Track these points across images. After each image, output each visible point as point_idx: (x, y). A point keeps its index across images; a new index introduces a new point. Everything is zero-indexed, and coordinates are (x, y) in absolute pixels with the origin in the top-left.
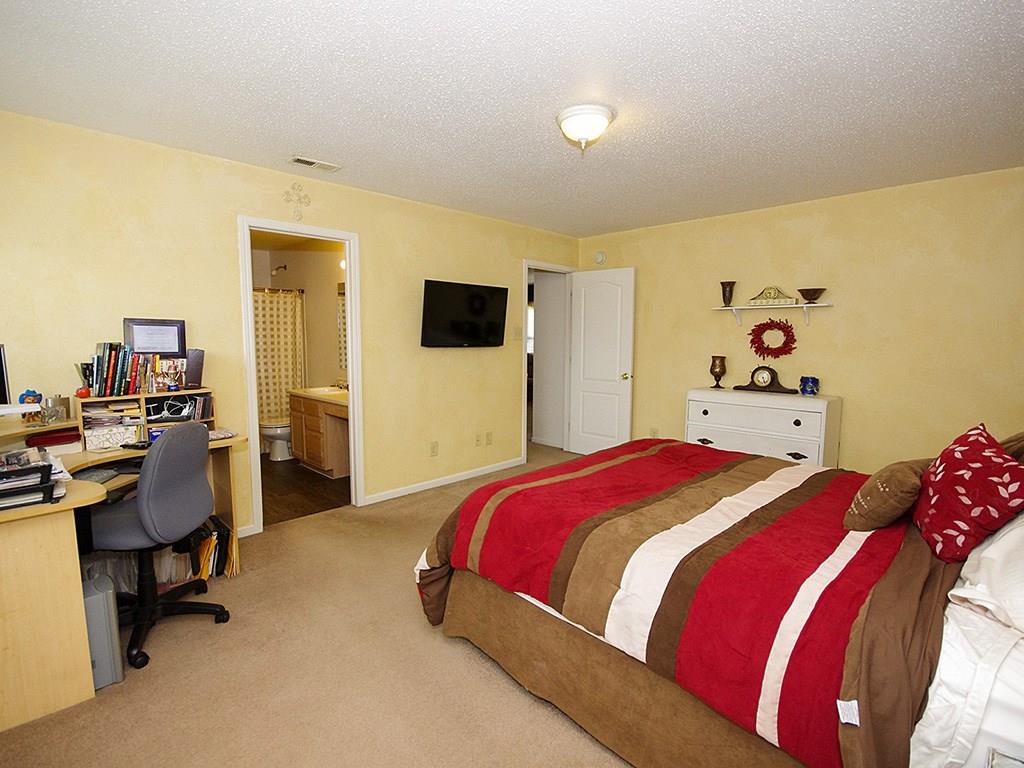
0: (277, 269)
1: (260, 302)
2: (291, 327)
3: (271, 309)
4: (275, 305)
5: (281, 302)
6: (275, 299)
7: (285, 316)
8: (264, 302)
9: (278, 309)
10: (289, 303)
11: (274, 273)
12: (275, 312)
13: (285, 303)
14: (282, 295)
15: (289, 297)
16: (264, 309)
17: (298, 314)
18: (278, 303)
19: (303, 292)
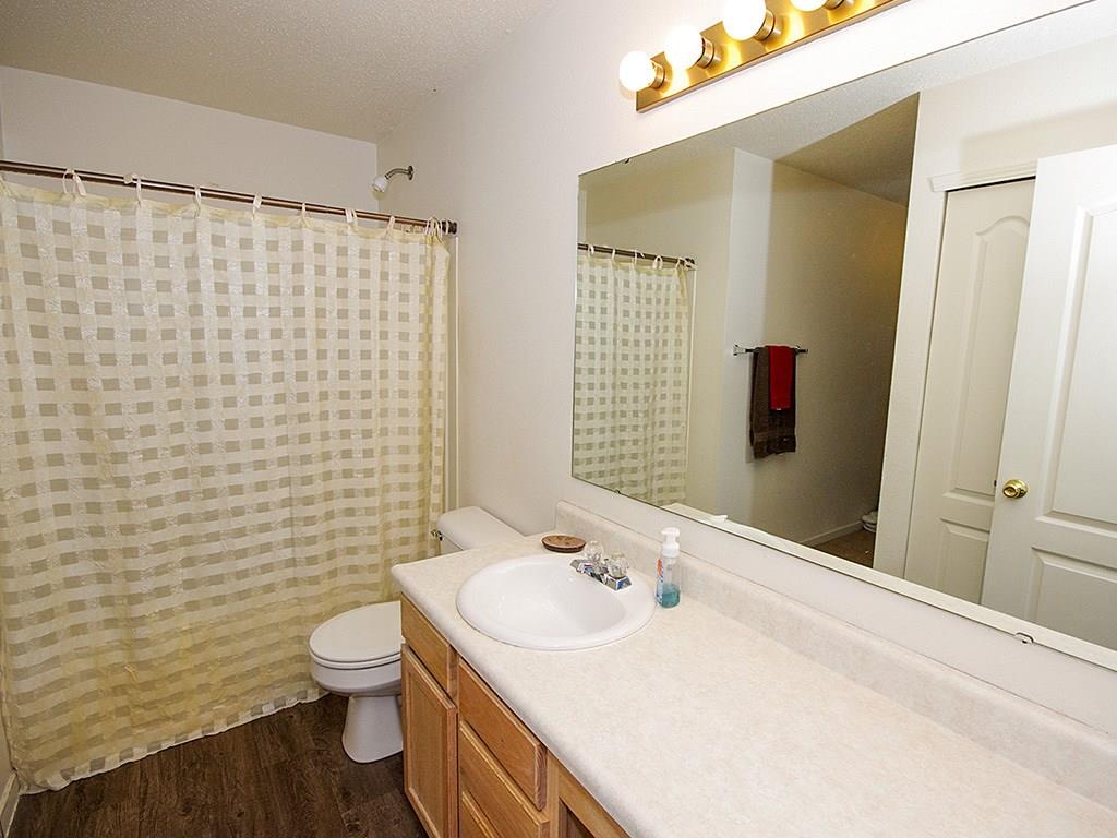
0: (389, 176)
1: (331, 250)
2: (420, 328)
3: (364, 274)
4: (374, 263)
5: (394, 255)
6: (376, 246)
7: (404, 297)
8: (342, 251)
9: (384, 276)
10: (414, 260)
11: (382, 183)
12: (374, 284)
13: (404, 258)
14: (394, 233)
15: (417, 241)
16: (342, 273)
17: (440, 289)
18: (384, 256)
19: (453, 229)
